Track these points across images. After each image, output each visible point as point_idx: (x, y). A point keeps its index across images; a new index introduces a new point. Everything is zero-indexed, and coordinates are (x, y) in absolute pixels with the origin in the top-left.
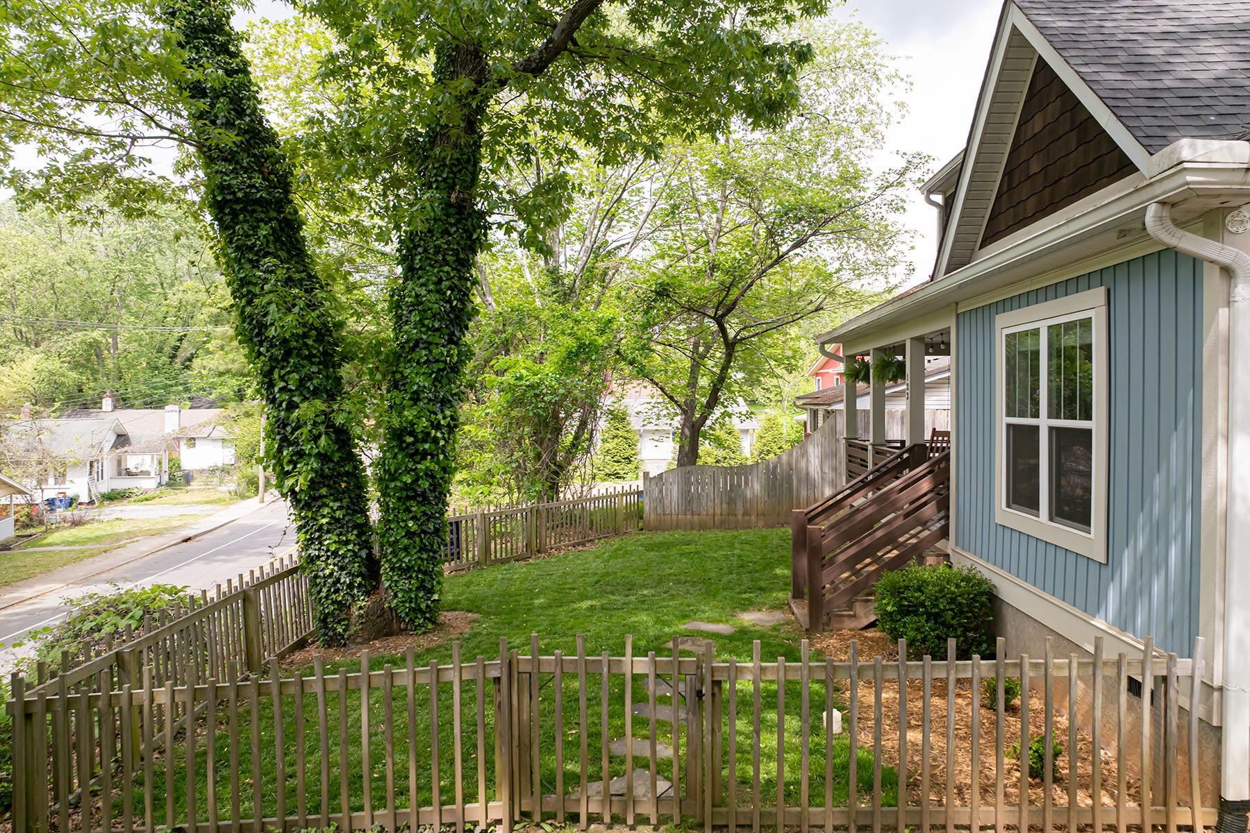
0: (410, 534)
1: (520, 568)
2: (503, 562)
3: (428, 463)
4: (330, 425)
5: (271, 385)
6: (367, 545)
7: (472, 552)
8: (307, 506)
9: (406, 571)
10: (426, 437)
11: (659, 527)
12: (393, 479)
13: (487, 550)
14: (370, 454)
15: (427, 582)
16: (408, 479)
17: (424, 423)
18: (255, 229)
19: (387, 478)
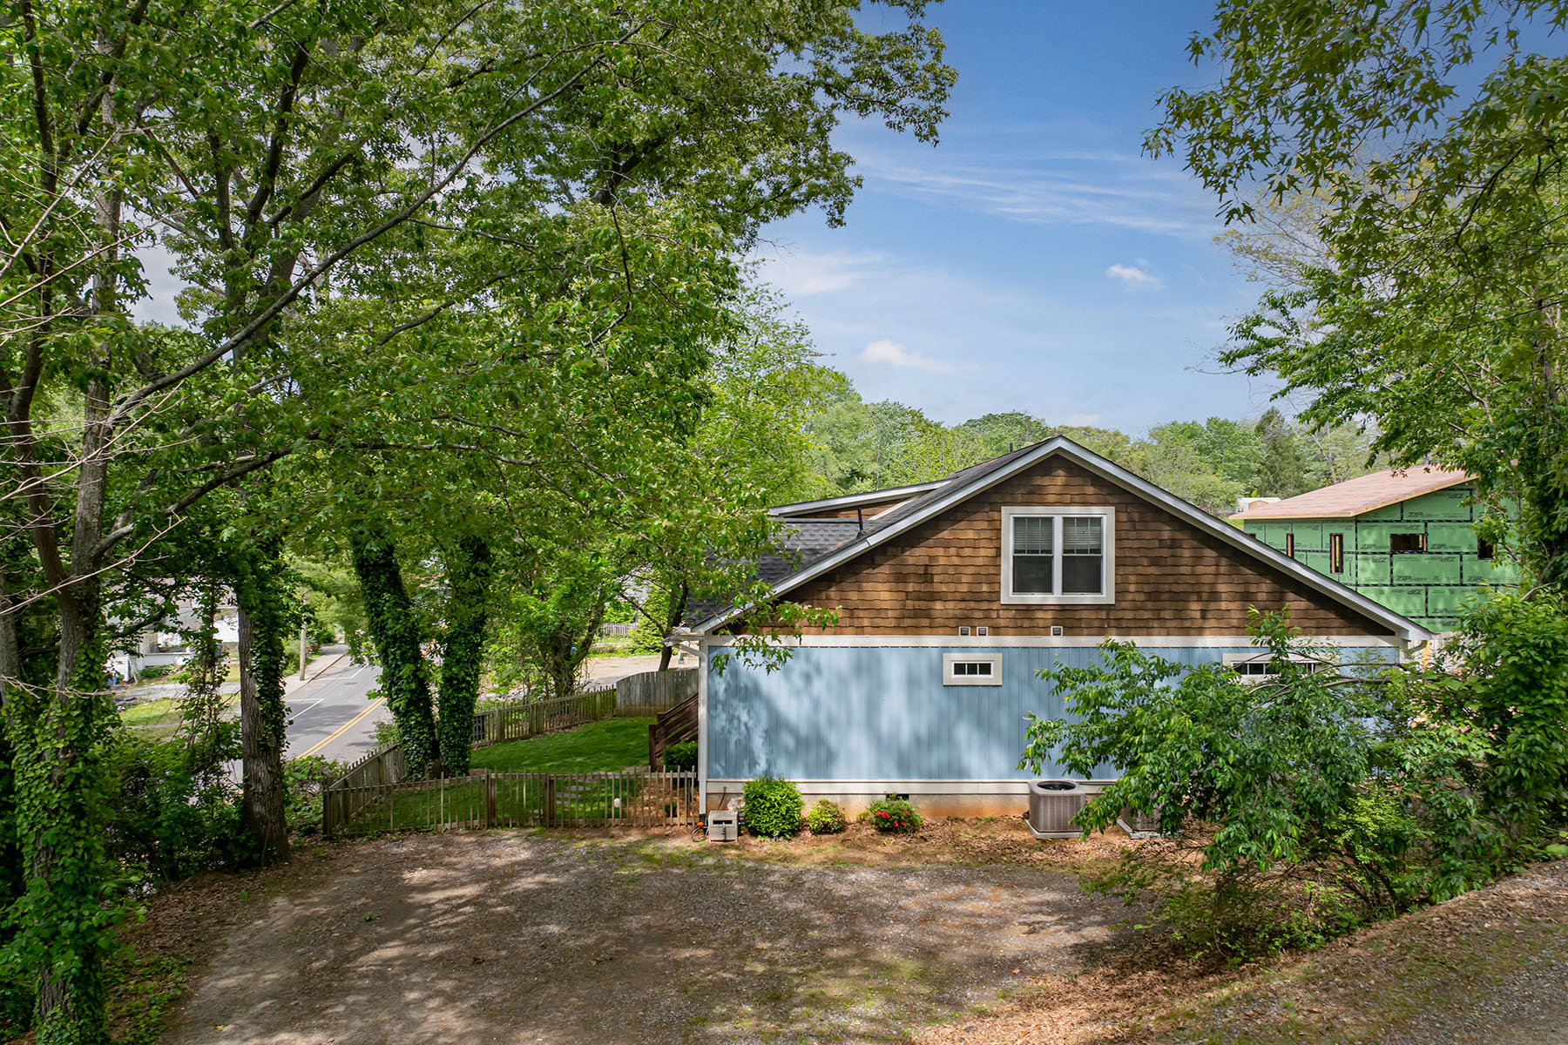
0: (455, 729)
1: (522, 743)
2: (513, 740)
3: (464, 693)
4: (416, 677)
5: (387, 656)
6: (432, 734)
7: (493, 734)
8: (404, 715)
9: (452, 747)
10: (464, 681)
11: (628, 714)
12: (447, 701)
13: (502, 733)
14: (434, 689)
15: (464, 753)
16: (454, 702)
17: (463, 674)
18: (378, 578)
19: (444, 700)
